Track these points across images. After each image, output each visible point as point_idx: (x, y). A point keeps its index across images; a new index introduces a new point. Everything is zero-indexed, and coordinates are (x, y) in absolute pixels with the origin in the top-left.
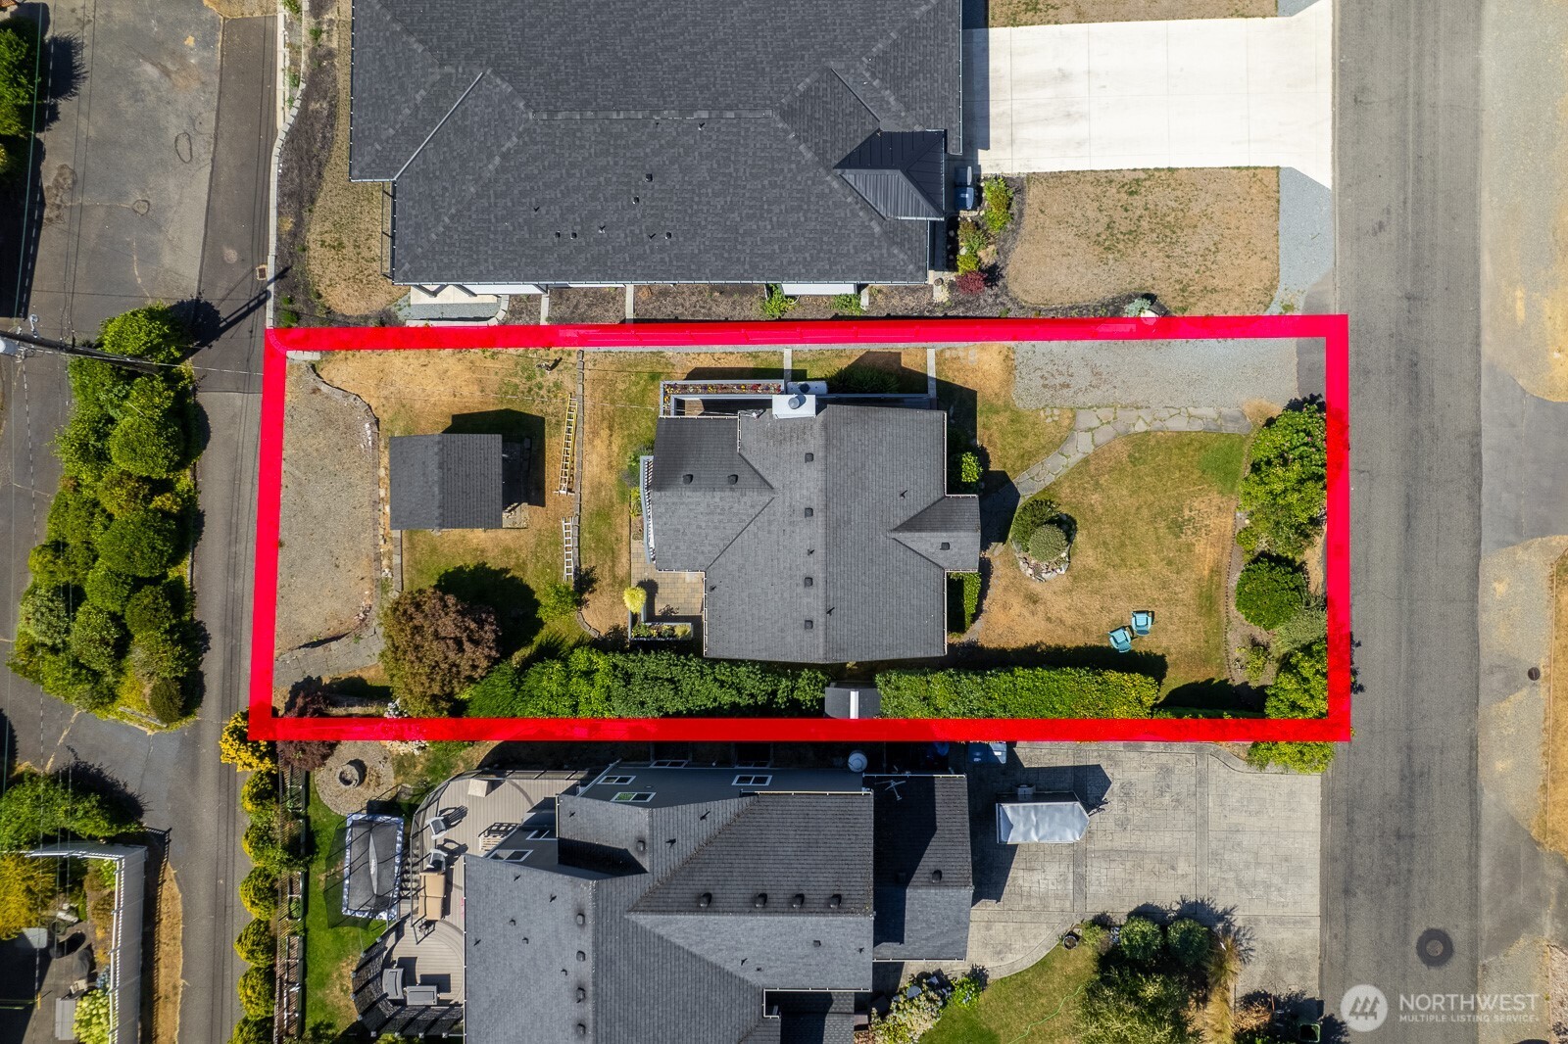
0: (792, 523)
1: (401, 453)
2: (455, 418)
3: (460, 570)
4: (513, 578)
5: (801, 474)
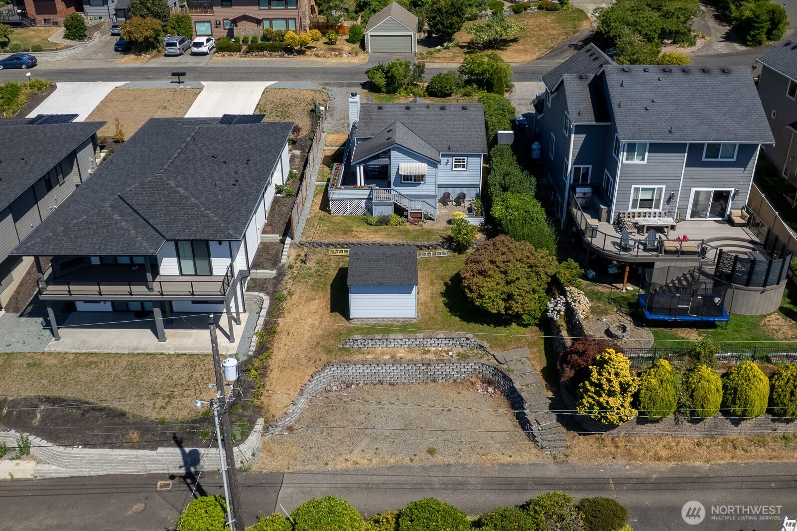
0: (413, 115)
1: (360, 276)
2: (333, 310)
3: (446, 305)
4: (451, 280)
5: (388, 111)
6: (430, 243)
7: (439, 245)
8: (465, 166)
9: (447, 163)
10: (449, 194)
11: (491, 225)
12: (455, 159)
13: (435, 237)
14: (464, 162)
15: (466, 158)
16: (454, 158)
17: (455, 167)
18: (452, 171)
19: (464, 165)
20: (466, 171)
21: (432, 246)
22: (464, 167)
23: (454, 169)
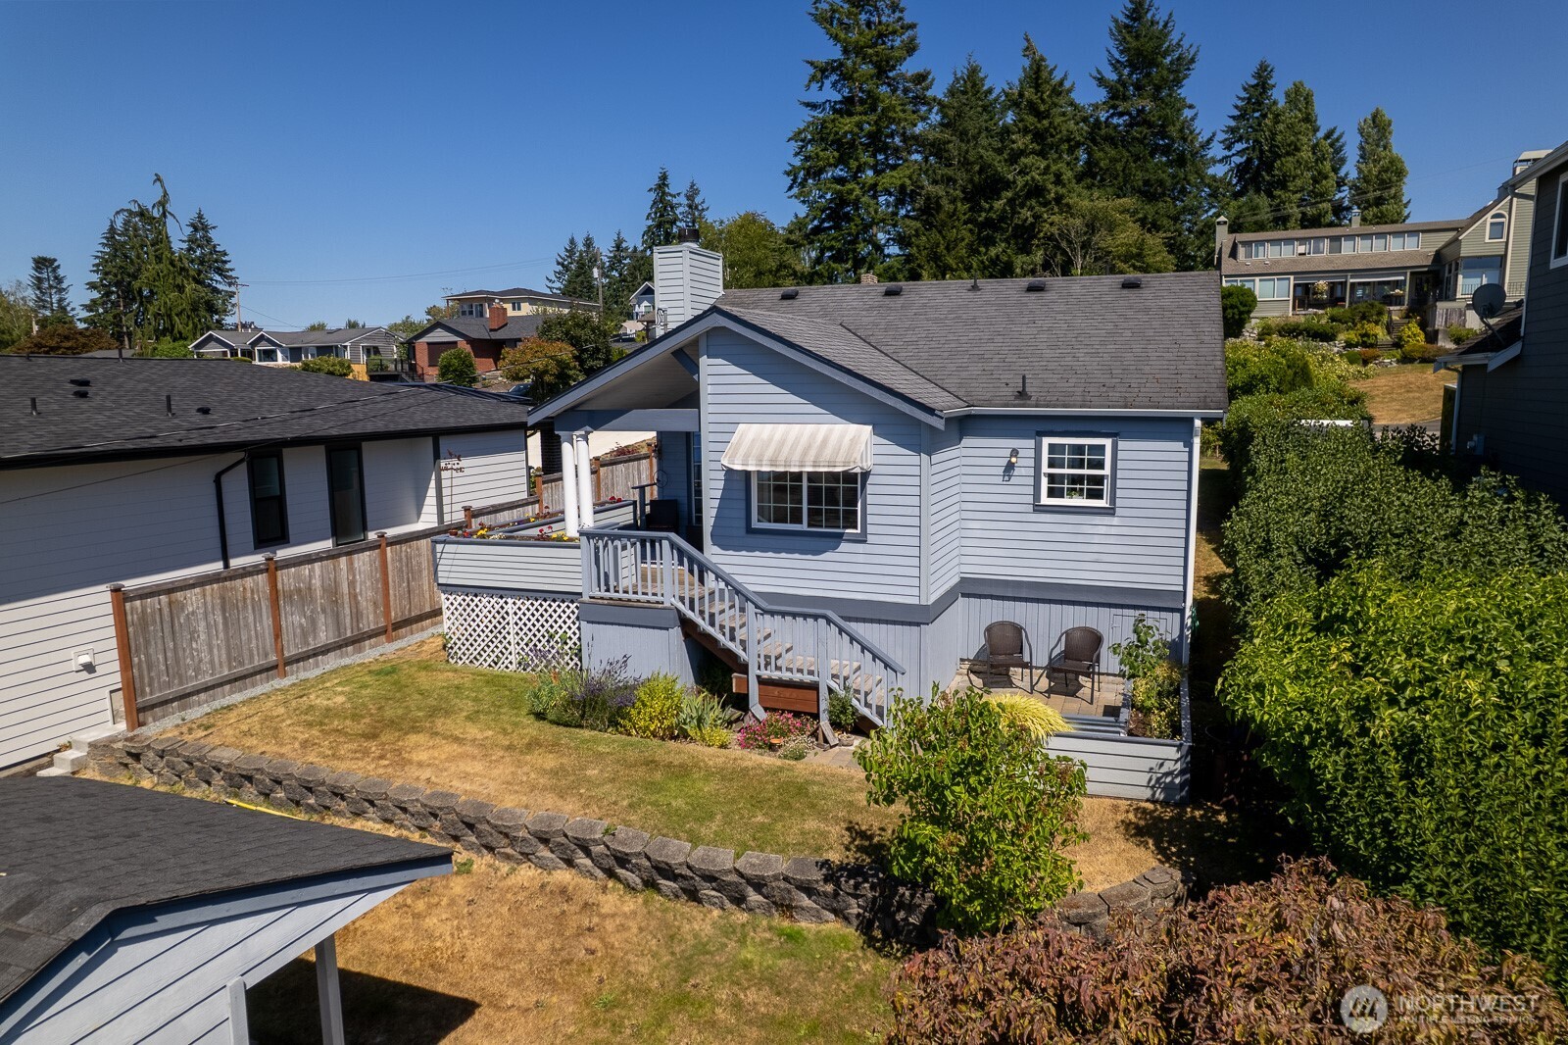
5: (816, 301)
6: (752, 861)
7: (808, 890)
8: (1106, 487)
9: (1010, 467)
10: (1018, 630)
11: (1228, 808)
12: (1052, 448)
13: (812, 824)
14: (1100, 465)
15: (1108, 442)
16: (1046, 441)
17: (1052, 493)
18: (1039, 508)
19: (1099, 480)
20: (1110, 512)
21: (758, 885)
22: (1098, 495)
23: (1045, 500)
